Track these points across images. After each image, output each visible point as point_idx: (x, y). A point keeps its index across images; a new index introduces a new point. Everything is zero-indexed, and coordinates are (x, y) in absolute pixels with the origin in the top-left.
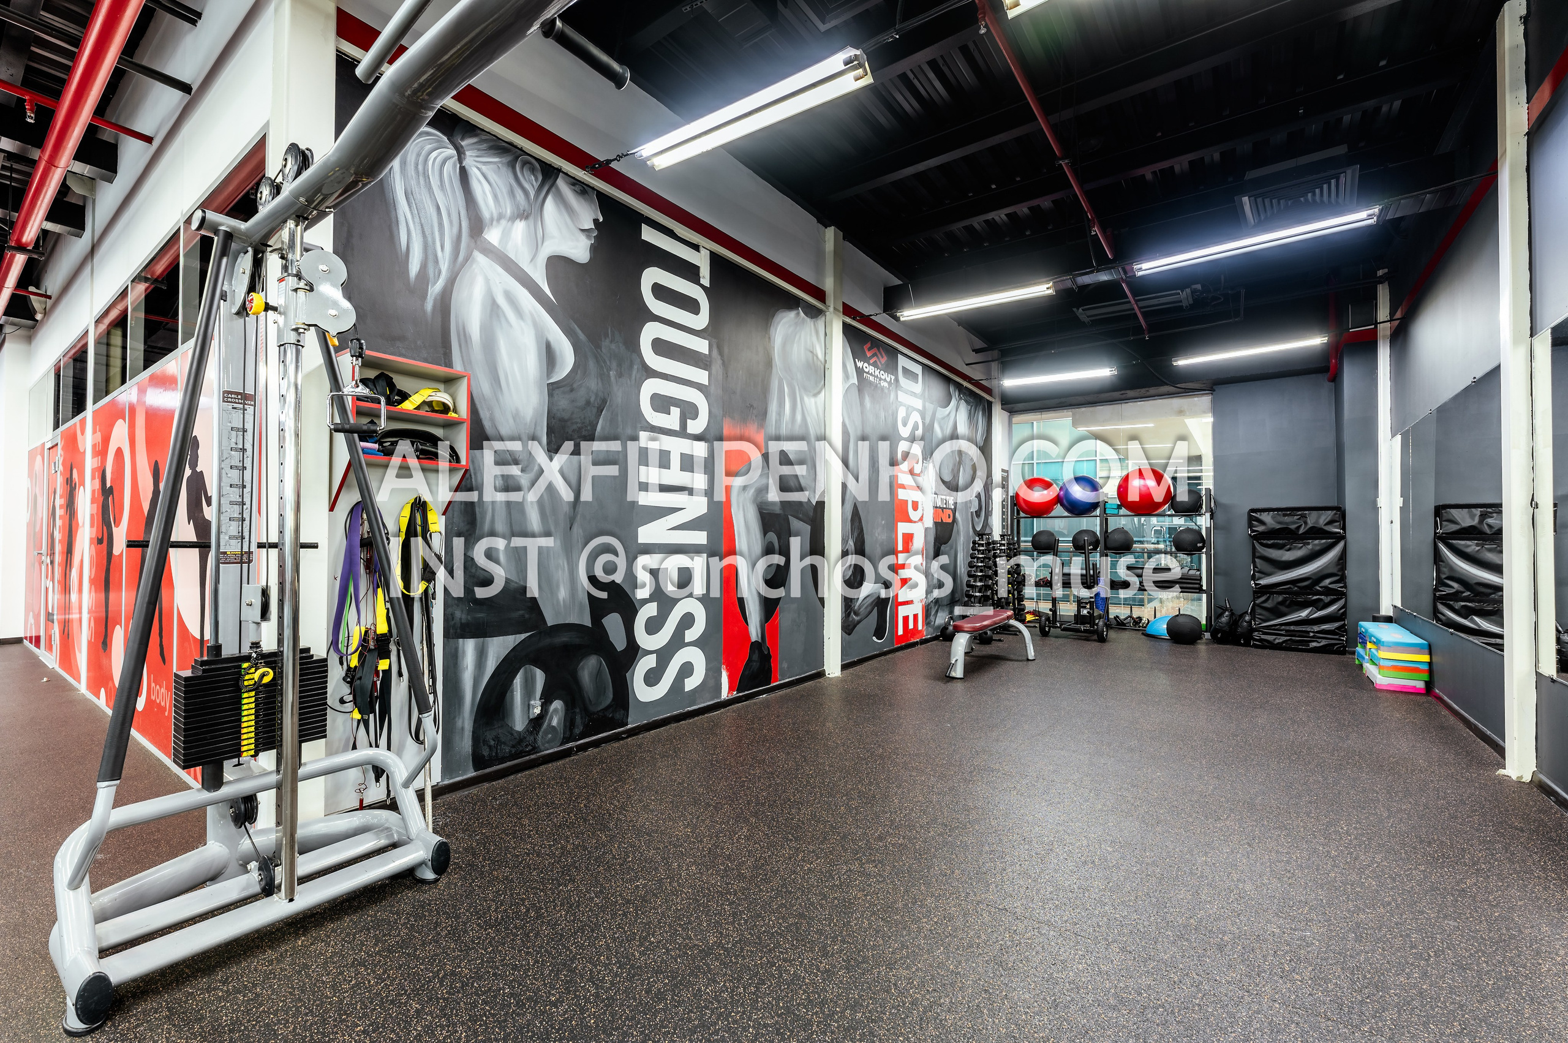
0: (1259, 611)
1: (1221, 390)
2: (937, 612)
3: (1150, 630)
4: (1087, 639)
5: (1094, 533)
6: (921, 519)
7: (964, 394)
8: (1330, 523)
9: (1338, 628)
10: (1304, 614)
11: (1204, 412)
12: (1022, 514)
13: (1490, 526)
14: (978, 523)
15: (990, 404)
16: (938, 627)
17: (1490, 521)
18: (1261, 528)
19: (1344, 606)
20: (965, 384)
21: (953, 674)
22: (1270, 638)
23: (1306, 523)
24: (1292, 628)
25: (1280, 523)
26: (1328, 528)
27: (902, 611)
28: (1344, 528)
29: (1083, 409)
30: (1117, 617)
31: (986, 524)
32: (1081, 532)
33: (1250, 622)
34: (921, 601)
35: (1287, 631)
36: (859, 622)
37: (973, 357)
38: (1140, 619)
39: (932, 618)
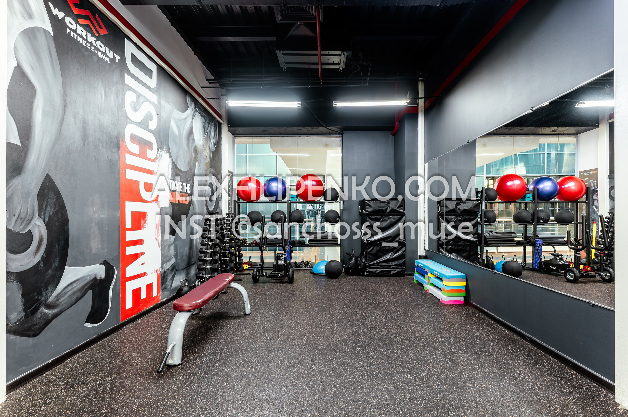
0: (369, 256)
1: (347, 134)
2: (174, 276)
3: (315, 270)
4: (282, 282)
5: (283, 213)
6: (156, 200)
7: (199, 109)
8: (399, 207)
9: (403, 263)
10: (388, 257)
11: (338, 146)
12: (241, 200)
13: (459, 209)
14: (211, 205)
15: (220, 125)
16: (175, 288)
17: (459, 207)
18: (370, 210)
19: (405, 251)
20: (200, 100)
21: (170, 362)
22: (373, 270)
23: (389, 207)
24: (384, 264)
25: (379, 207)
26: (398, 209)
27: (131, 286)
28: (404, 210)
29: (277, 138)
30: (296, 262)
31: (217, 205)
32: (276, 212)
33: (364, 263)
34: (156, 271)
35: (381, 266)
36: (55, 316)
37: (207, 84)
38: (308, 262)
39: (168, 283)
